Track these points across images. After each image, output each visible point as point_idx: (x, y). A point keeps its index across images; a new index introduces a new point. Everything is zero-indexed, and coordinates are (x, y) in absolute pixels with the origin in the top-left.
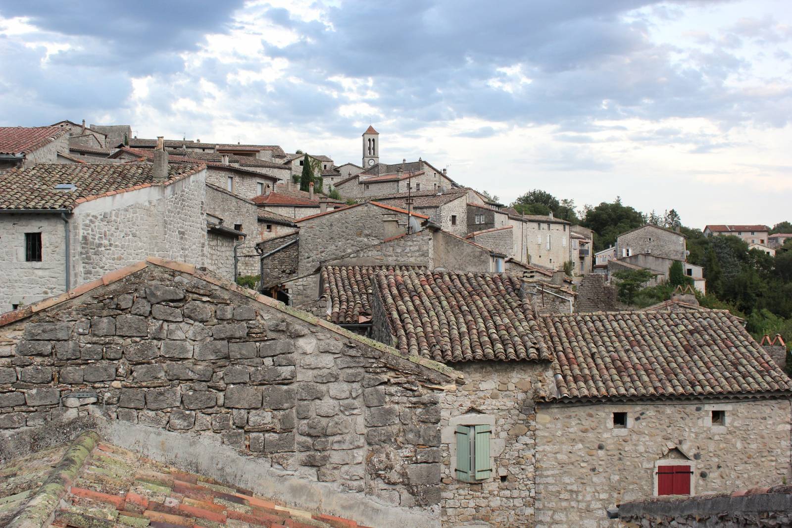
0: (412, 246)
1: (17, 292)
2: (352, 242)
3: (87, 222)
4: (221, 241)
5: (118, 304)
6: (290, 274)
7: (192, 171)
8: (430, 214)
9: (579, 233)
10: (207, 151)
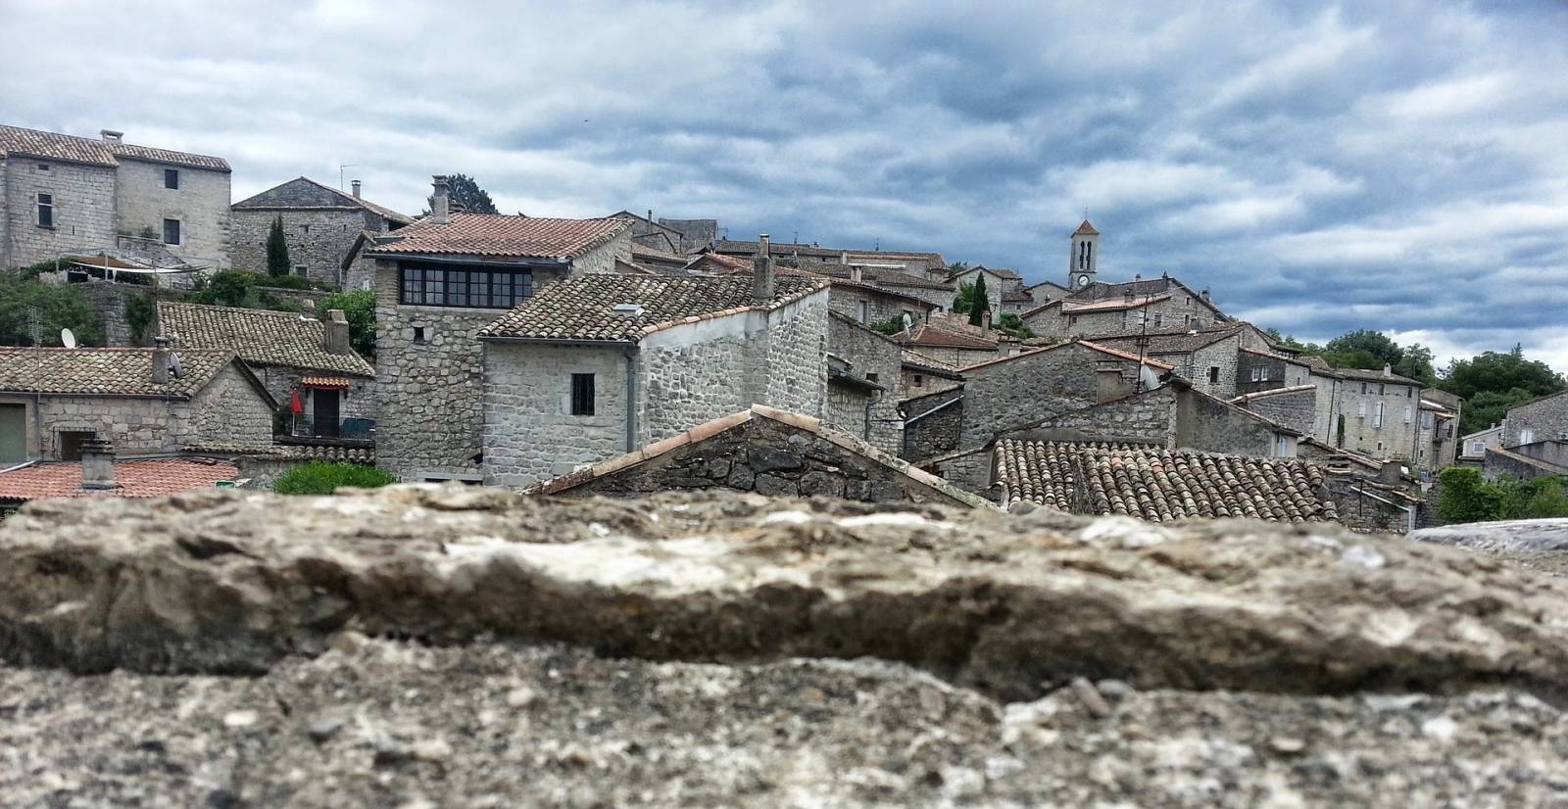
0: (1140, 413)
1: (560, 457)
2: (1046, 404)
3: (658, 361)
4: (846, 396)
5: (709, 471)
6: (945, 450)
7: (810, 289)
8: (1174, 364)
9: (1436, 402)
10: (829, 261)
